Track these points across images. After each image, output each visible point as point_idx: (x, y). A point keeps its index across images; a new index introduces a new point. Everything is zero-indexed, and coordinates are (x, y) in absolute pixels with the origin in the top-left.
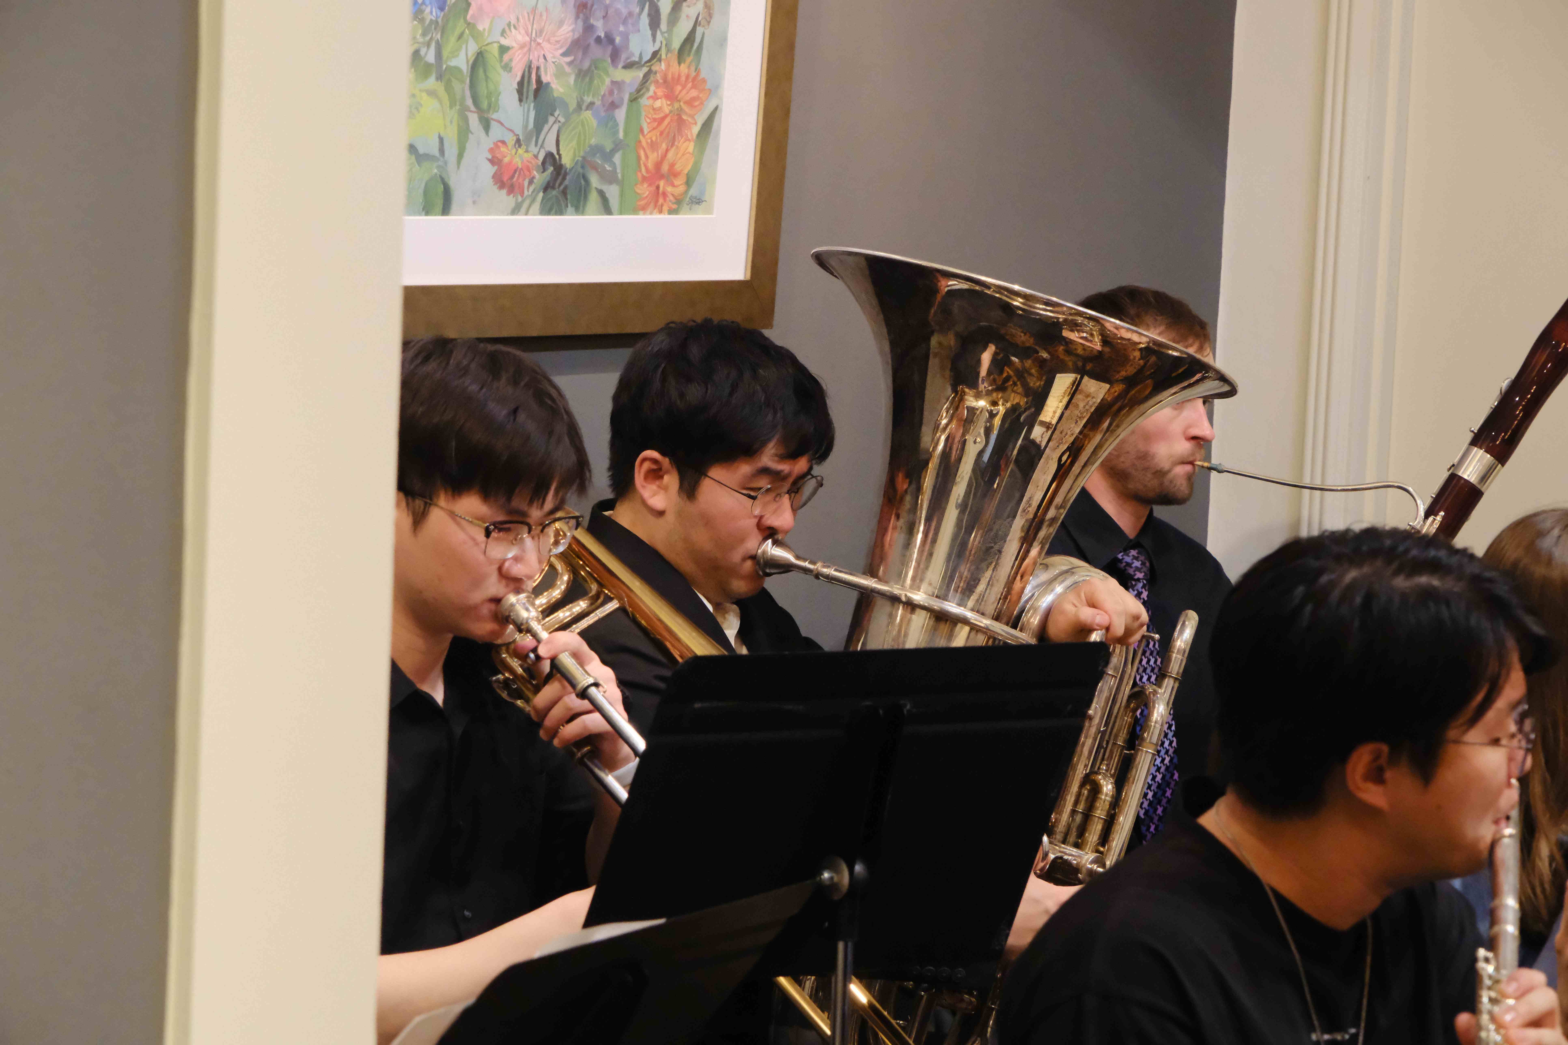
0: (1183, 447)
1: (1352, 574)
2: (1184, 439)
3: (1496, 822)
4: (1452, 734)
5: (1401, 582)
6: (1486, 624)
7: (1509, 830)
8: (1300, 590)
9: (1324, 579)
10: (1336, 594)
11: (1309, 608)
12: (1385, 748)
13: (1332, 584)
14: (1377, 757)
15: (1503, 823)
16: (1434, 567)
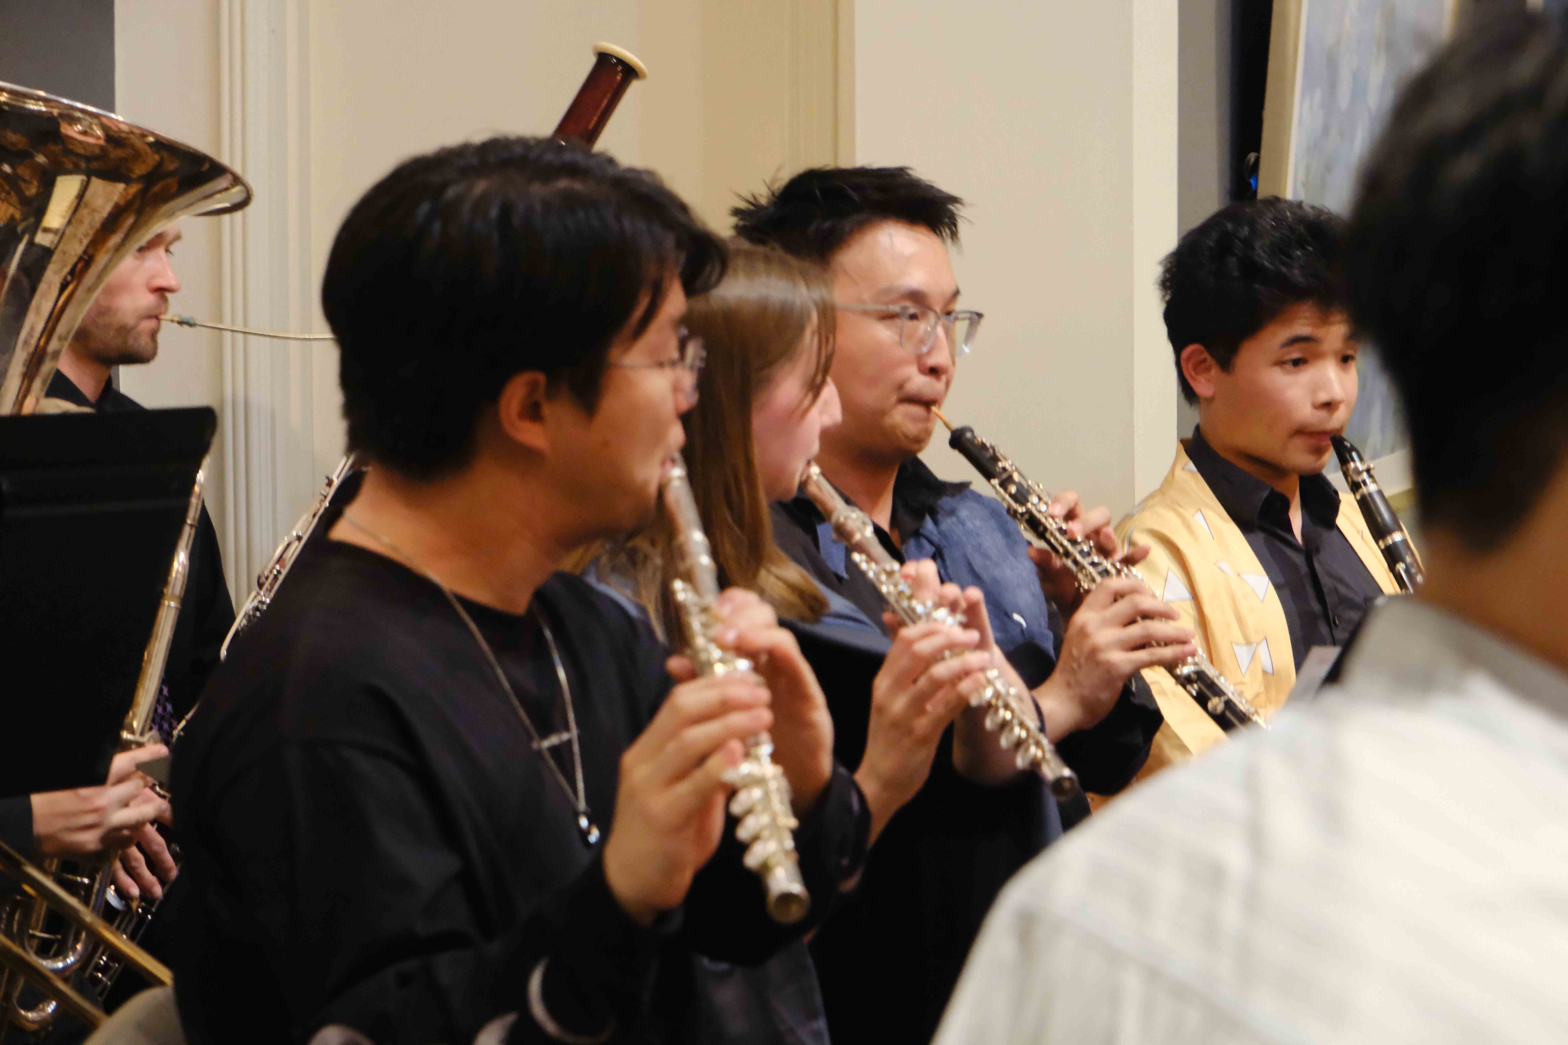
0: (147, 300)
1: (481, 186)
2: (147, 291)
3: (663, 463)
4: (614, 353)
5: (538, 190)
6: (642, 225)
7: (678, 472)
8: (424, 208)
9: (451, 192)
10: (466, 208)
11: (437, 226)
12: (541, 378)
13: (459, 200)
14: (533, 386)
15: (668, 465)
16: (573, 170)
